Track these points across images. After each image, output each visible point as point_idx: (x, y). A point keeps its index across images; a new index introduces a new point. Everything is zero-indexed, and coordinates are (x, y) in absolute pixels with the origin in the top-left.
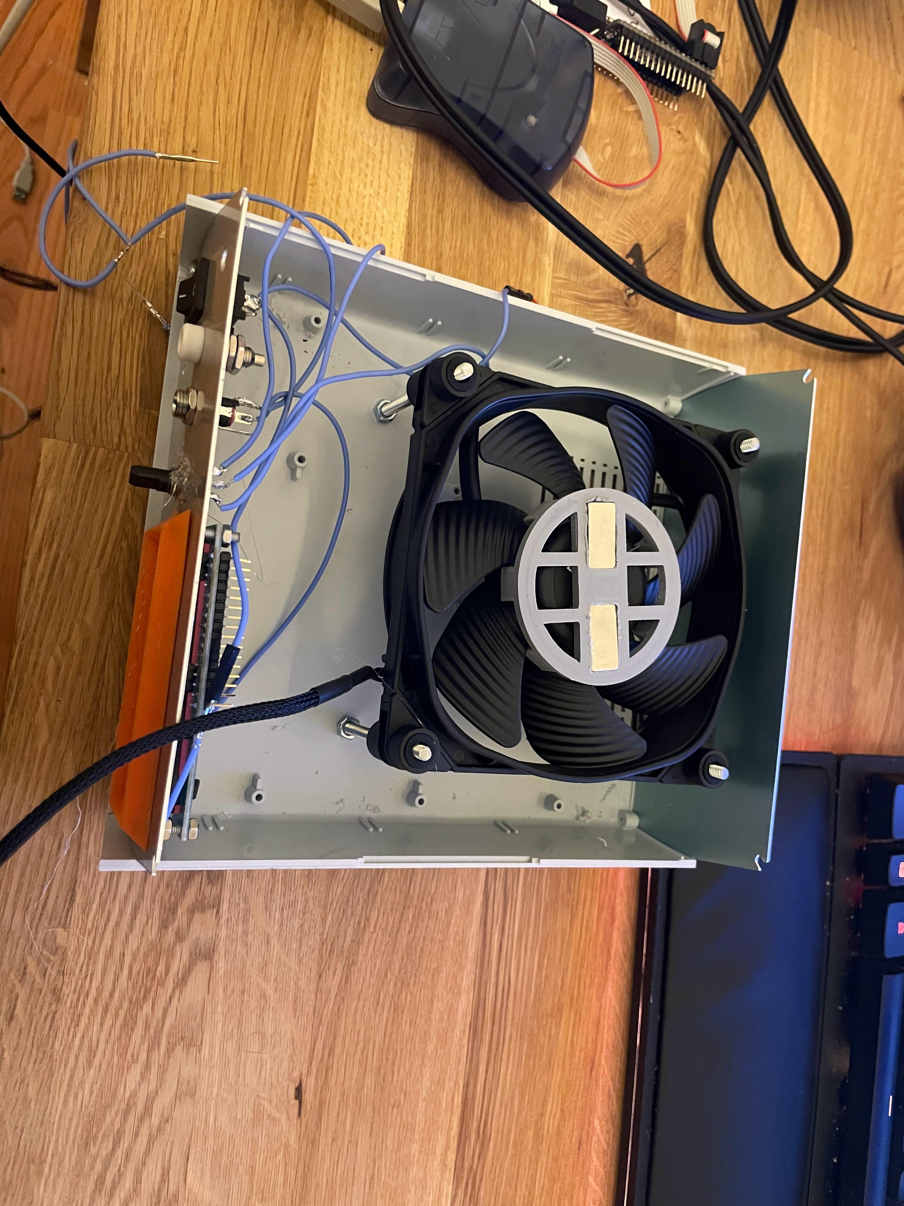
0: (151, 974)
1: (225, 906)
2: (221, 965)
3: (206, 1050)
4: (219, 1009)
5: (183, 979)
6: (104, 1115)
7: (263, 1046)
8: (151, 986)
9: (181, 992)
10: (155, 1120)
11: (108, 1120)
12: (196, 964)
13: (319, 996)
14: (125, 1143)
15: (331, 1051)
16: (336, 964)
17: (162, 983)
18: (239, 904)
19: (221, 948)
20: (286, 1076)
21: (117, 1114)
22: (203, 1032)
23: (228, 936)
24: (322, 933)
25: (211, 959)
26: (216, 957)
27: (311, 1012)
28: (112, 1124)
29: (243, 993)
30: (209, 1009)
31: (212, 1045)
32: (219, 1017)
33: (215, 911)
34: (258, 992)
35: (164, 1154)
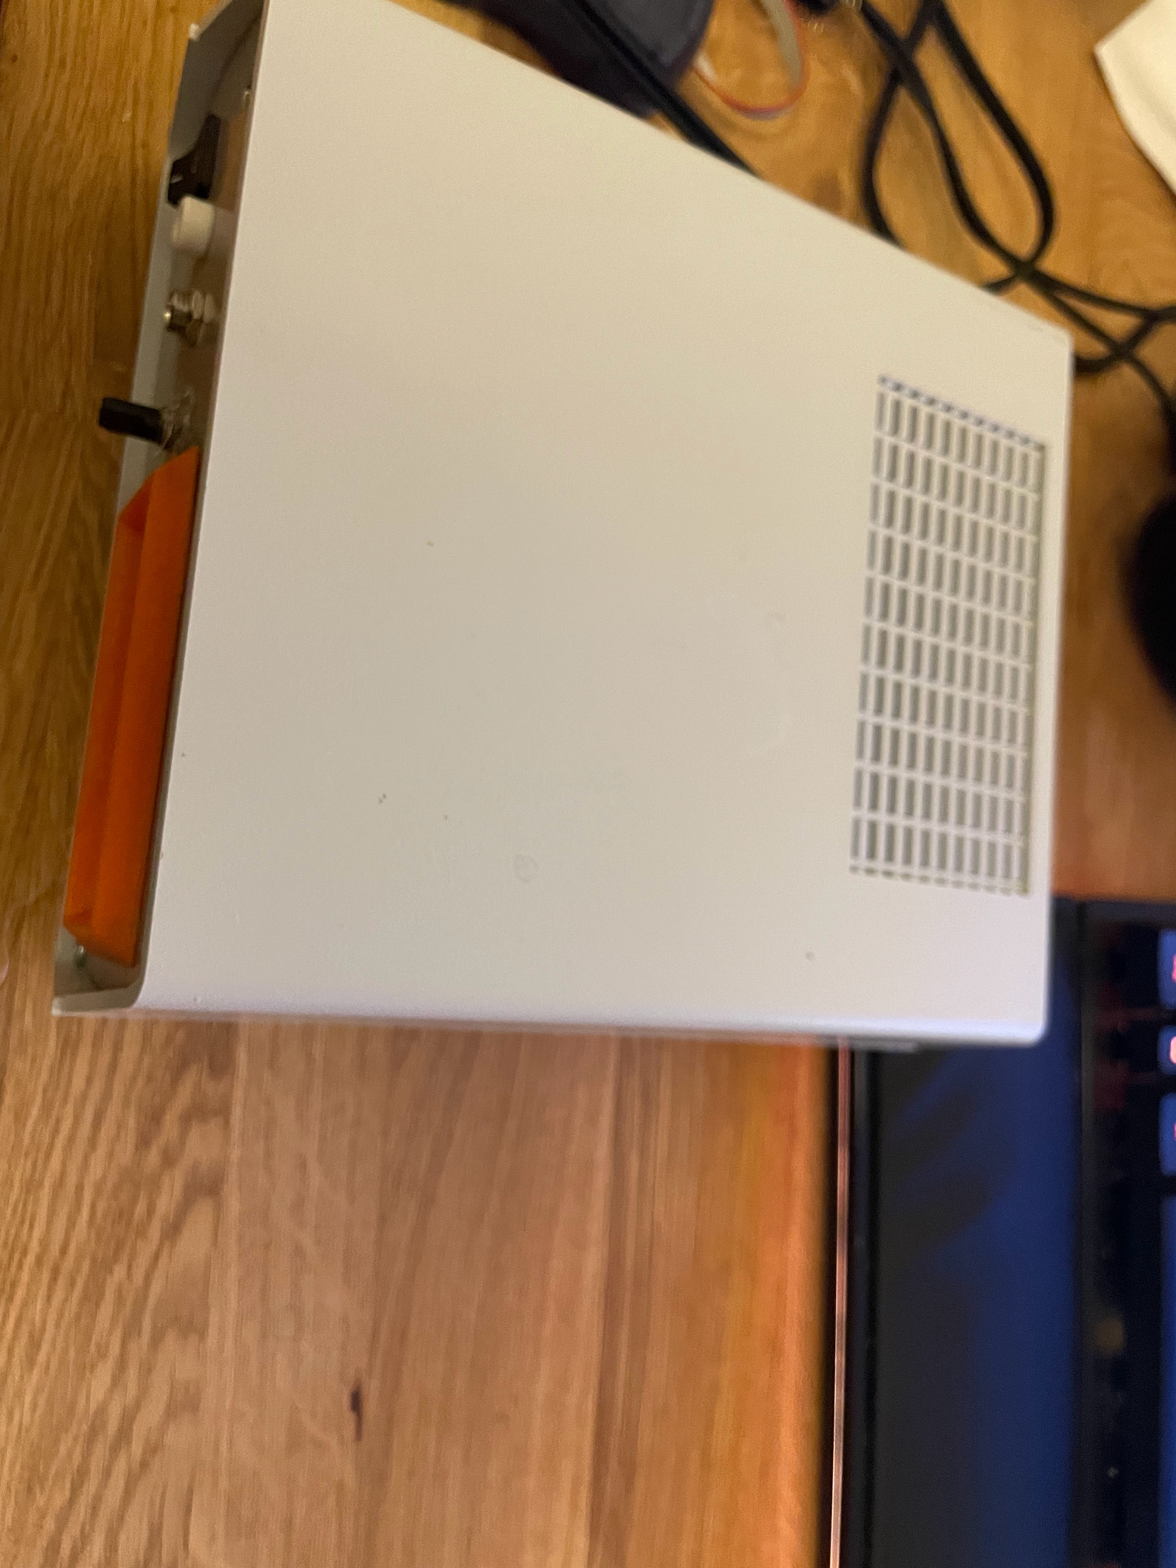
0: (126, 1218)
1: (237, 1112)
2: (234, 1205)
3: (212, 1337)
4: (233, 1271)
5: (175, 1226)
6: (56, 1441)
7: (301, 1330)
8: (126, 1236)
10: (137, 1448)
11: (63, 1450)
12: (194, 1203)
14: (91, 1487)
15: (404, 1337)
17: (142, 1232)
18: (258, 1110)
19: (233, 1176)
20: (337, 1376)
21: (76, 1439)
22: (208, 1309)
23: (242, 1160)
25: (217, 1195)
26: (225, 1190)
27: (372, 1274)
28: (70, 1454)
29: (267, 1246)
30: (217, 1274)
31: (222, 1330)
32: (233, 1286)
33: (221, 1120)
34: (291, 1248)
35: (152, 1503)
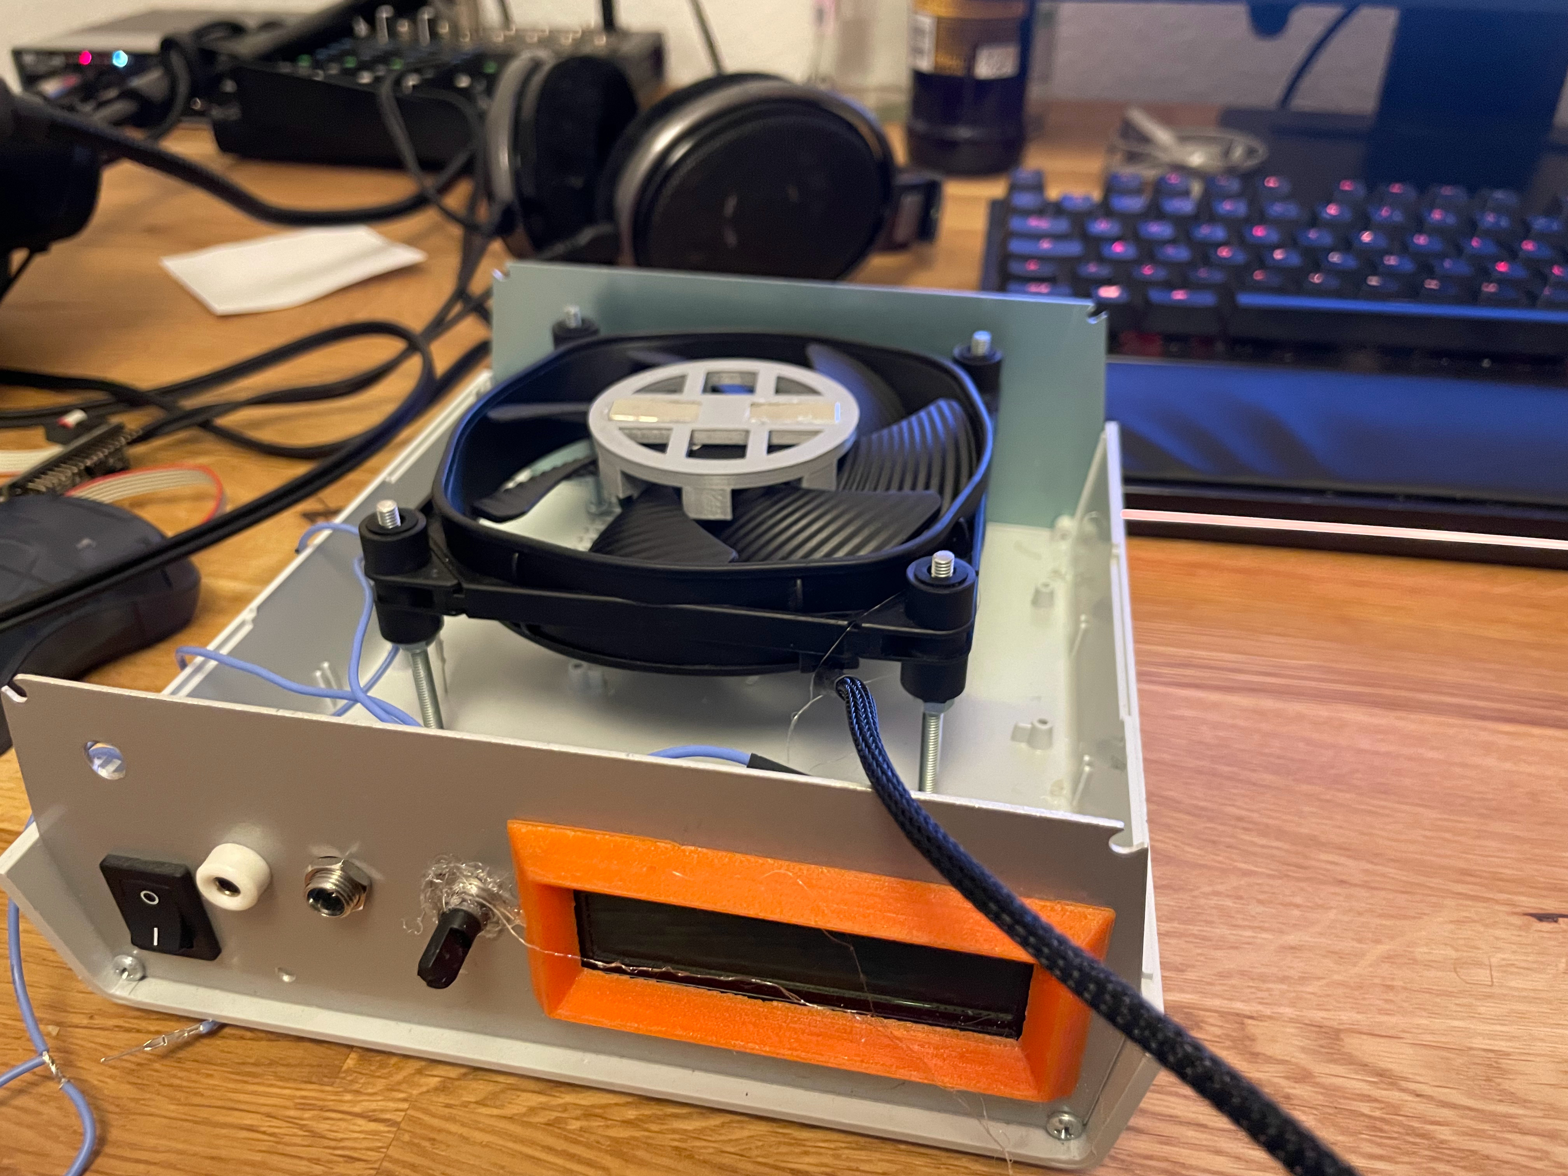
0: (1378, 1124)
1: (1239, 1006)
2: (1346, 1017)
3: (1502, 1045)
4: (1424, 1021)
5: (1381, 1075)
7: (1479, 964)
8: (1401, 1125)
9: (1406, 1079)
12: (1350, 1055)
13: (1377, 885)
15: (1465, 872)
16: (1319, 860)
18: (1233, 986)
19: (1318, 1016)
20: (1523, 933)
22: (1471, 1049)
23: (1292, 1004)
24: (1269, 876)
25: (1338, 1032)
26: (1335, 1024)
27: (1406, 896)
29: (1390, 988)
30: (1428, 1038)
31: (1492, 1036)
32: (1438, 1023)
33: (1250, 1021)
34: (1386, 966)
